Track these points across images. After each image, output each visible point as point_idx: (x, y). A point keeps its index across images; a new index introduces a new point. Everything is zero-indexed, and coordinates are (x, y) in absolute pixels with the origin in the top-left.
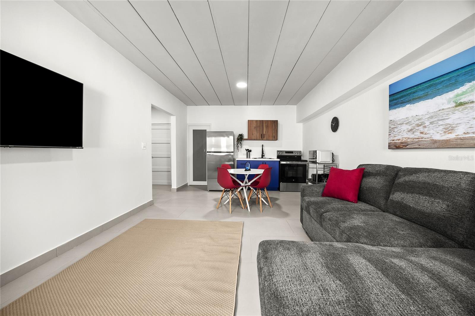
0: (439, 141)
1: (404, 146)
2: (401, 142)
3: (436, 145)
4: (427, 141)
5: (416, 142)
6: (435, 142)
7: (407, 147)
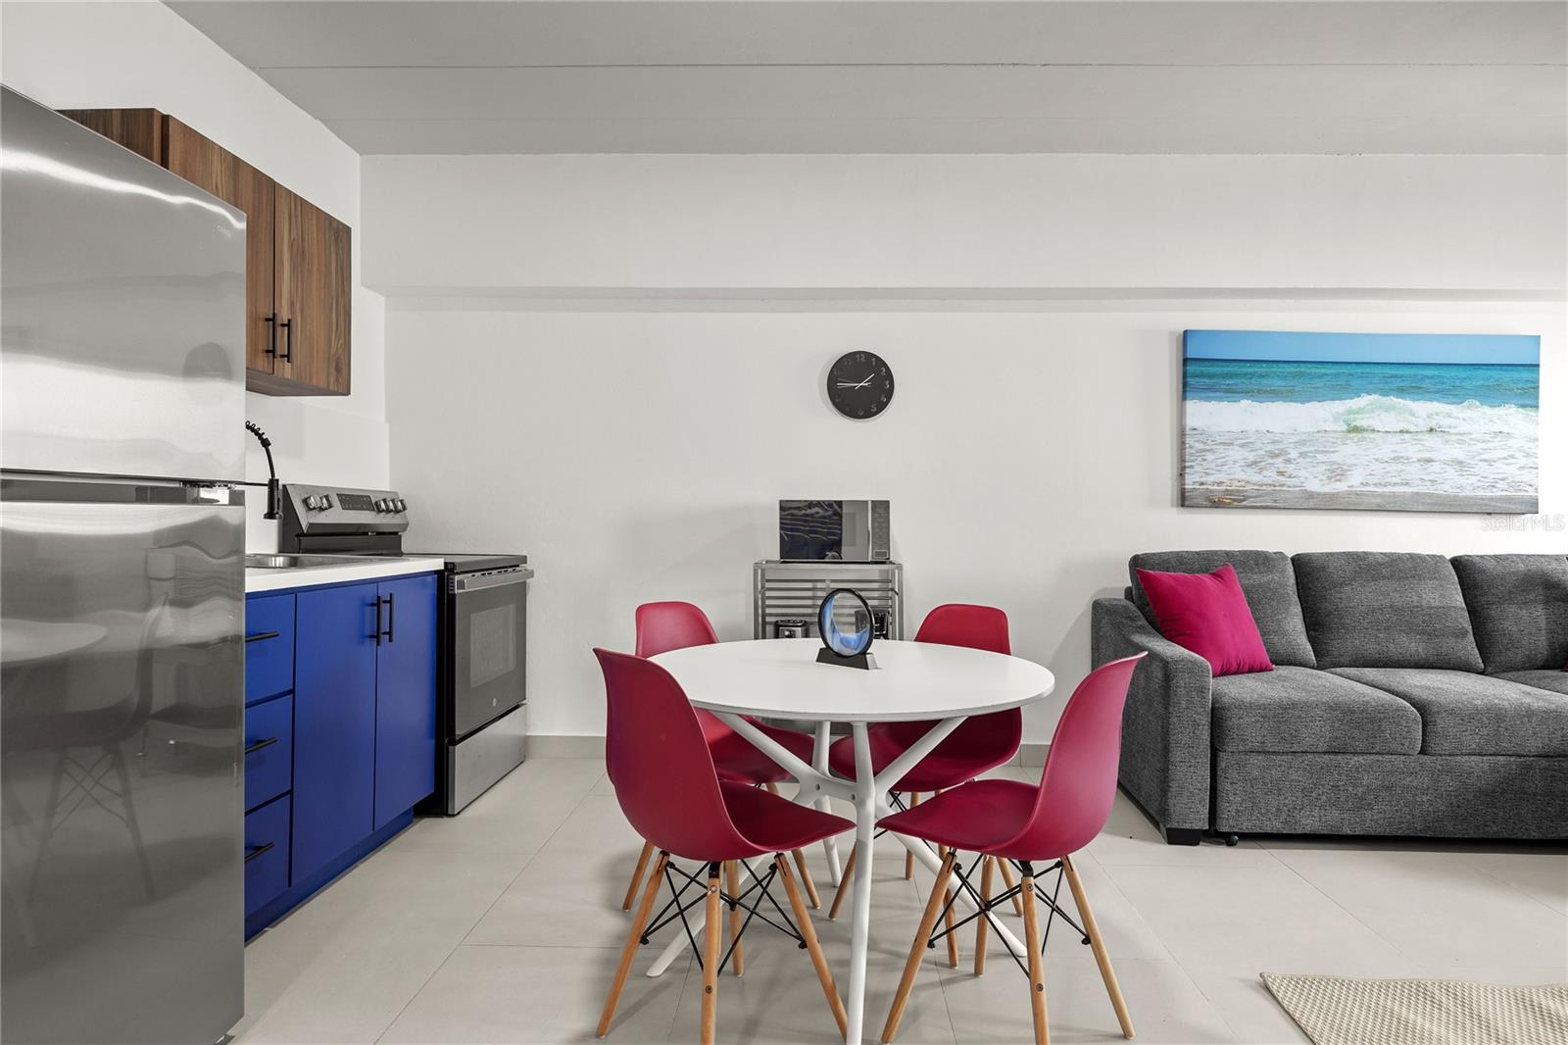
0: (1319, 494)
1: (1234, 500)
2: (1227, 490)
3: (1311, 503)
4: (1294, 492)
5: (1267, 494)
6: (1311, 495)
7: (1244, 503)
